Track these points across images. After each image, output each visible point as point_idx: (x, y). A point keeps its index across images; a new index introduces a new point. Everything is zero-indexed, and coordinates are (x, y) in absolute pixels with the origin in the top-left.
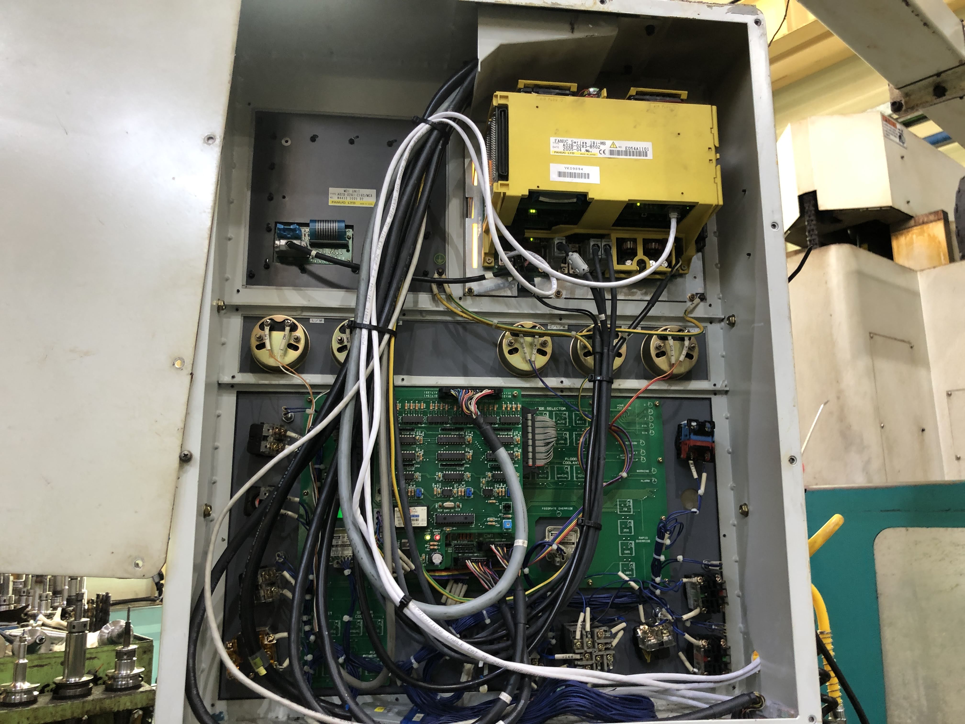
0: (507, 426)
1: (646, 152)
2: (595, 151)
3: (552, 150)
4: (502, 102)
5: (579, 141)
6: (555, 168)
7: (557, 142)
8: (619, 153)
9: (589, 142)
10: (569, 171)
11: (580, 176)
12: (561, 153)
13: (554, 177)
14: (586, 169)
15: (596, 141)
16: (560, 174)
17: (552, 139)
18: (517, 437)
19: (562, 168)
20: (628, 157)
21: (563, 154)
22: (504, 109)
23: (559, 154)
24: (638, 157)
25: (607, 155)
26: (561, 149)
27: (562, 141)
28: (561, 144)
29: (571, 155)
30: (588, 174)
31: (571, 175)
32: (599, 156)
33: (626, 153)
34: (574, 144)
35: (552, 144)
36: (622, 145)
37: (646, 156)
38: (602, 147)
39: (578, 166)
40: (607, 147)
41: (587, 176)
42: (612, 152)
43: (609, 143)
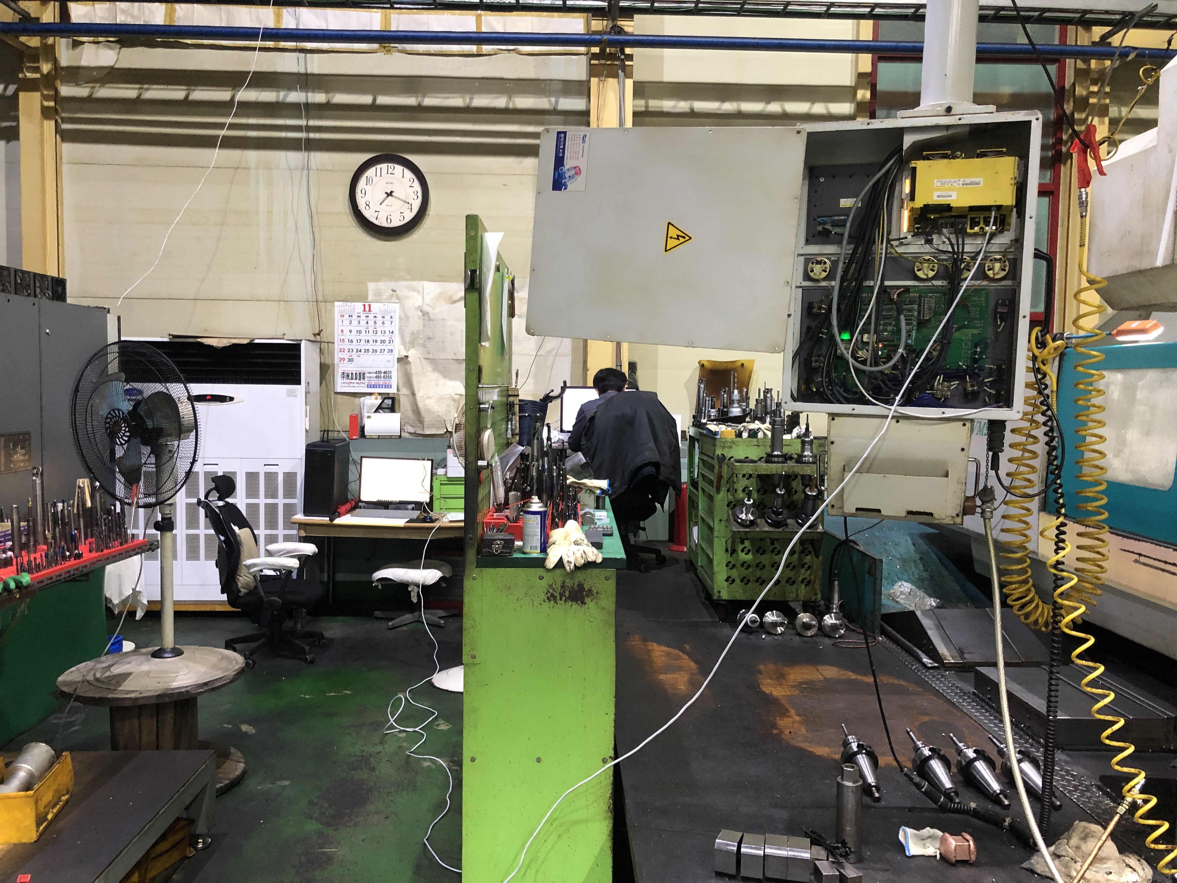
0: (911, 303)
2: (955, 184)
3: (935, 185)
4: (914, 165)
5: (948, 180)
6: (936, 194)
8: (966, 184)
9: (952, 180)
11: (947, 196)
13: (935, 198)
14: (950, 193)
15: (956, 180)
16: (938, 196)
17: (936, 181)
18: (916, 307)
19: (939, 193)
20: (971, 186)
21: (940, 187)
22: (914, 169)
23: (938, 187)
24: (976, 186)
25: (961, 186)
26: (939, 185)
27: (940, 181)
28: (939, 183)
29: (944, 187)
31: (943, 196)
32: (957, 186)
33: (970, 184)
34: (946, 182)
35: (935, 183)
36: (968, 181)
37: (980, 184)
38: (959, 182)
39: (946, 192)
40: (961, 182)
41: (950, 196)
42: (963, 185)
43: (962, 180)
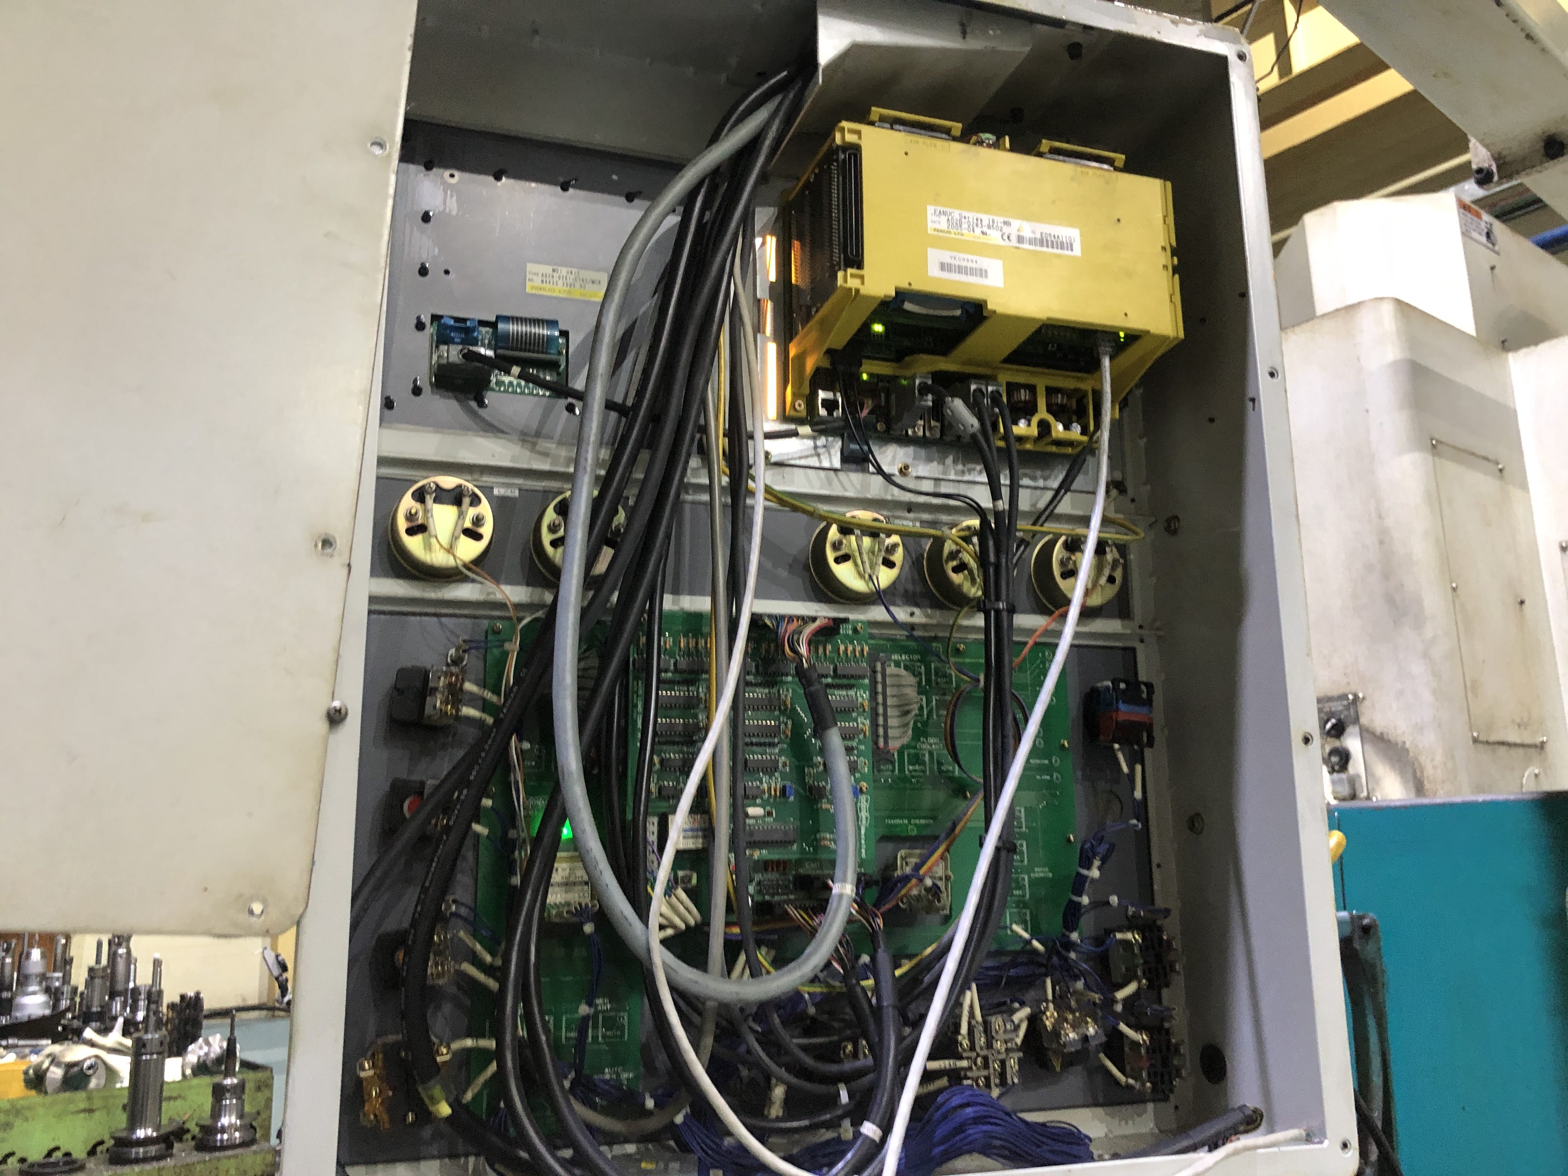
0: (846, 681)
1: (1071, 245)
2: (995, 234)
3: (931, 226)
4: (850, 138)
6: (935, 257)
7: (938, 212)
10: (957, 263)
11: (972, 272)
12: (942, 231)
13: (934, 271)
14: (984, 262)
15: (996, 218)
16: (943, 267)
17: (930, 209)
18: (862, 696)
19: (946, 256)
20: (1045, 249)
21: (948, 235)
22: (854, 151)
23: (941, 234)
24: (1059, 251)
25: (1014, 243)
26: (944, 226)
27: (945, 213)
28: (944, 219)
29: (959, 237)
30: (986, 271)
31: (960, 270)
32: (1001, 243)
33: (1041, 243)
34: (963, 220)
35: (930, 217)
36: (1034, 229)
37: (1072, 250)
38: (1006, 230)
39: (970, 257)
40: (1013, 232)
41: (983, 273)
42: (1021, 241)
43: (1015, 223)
